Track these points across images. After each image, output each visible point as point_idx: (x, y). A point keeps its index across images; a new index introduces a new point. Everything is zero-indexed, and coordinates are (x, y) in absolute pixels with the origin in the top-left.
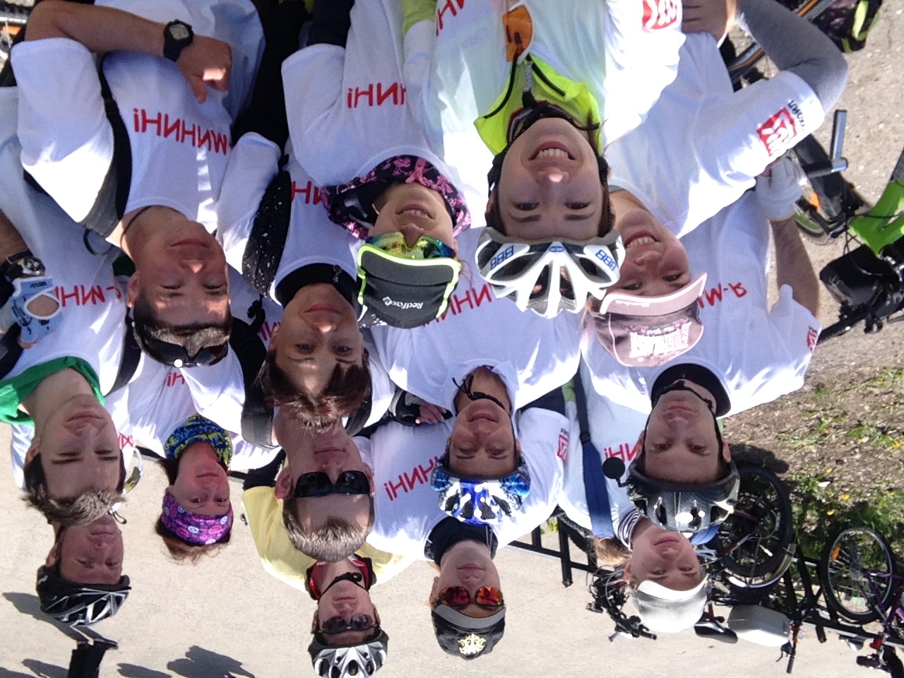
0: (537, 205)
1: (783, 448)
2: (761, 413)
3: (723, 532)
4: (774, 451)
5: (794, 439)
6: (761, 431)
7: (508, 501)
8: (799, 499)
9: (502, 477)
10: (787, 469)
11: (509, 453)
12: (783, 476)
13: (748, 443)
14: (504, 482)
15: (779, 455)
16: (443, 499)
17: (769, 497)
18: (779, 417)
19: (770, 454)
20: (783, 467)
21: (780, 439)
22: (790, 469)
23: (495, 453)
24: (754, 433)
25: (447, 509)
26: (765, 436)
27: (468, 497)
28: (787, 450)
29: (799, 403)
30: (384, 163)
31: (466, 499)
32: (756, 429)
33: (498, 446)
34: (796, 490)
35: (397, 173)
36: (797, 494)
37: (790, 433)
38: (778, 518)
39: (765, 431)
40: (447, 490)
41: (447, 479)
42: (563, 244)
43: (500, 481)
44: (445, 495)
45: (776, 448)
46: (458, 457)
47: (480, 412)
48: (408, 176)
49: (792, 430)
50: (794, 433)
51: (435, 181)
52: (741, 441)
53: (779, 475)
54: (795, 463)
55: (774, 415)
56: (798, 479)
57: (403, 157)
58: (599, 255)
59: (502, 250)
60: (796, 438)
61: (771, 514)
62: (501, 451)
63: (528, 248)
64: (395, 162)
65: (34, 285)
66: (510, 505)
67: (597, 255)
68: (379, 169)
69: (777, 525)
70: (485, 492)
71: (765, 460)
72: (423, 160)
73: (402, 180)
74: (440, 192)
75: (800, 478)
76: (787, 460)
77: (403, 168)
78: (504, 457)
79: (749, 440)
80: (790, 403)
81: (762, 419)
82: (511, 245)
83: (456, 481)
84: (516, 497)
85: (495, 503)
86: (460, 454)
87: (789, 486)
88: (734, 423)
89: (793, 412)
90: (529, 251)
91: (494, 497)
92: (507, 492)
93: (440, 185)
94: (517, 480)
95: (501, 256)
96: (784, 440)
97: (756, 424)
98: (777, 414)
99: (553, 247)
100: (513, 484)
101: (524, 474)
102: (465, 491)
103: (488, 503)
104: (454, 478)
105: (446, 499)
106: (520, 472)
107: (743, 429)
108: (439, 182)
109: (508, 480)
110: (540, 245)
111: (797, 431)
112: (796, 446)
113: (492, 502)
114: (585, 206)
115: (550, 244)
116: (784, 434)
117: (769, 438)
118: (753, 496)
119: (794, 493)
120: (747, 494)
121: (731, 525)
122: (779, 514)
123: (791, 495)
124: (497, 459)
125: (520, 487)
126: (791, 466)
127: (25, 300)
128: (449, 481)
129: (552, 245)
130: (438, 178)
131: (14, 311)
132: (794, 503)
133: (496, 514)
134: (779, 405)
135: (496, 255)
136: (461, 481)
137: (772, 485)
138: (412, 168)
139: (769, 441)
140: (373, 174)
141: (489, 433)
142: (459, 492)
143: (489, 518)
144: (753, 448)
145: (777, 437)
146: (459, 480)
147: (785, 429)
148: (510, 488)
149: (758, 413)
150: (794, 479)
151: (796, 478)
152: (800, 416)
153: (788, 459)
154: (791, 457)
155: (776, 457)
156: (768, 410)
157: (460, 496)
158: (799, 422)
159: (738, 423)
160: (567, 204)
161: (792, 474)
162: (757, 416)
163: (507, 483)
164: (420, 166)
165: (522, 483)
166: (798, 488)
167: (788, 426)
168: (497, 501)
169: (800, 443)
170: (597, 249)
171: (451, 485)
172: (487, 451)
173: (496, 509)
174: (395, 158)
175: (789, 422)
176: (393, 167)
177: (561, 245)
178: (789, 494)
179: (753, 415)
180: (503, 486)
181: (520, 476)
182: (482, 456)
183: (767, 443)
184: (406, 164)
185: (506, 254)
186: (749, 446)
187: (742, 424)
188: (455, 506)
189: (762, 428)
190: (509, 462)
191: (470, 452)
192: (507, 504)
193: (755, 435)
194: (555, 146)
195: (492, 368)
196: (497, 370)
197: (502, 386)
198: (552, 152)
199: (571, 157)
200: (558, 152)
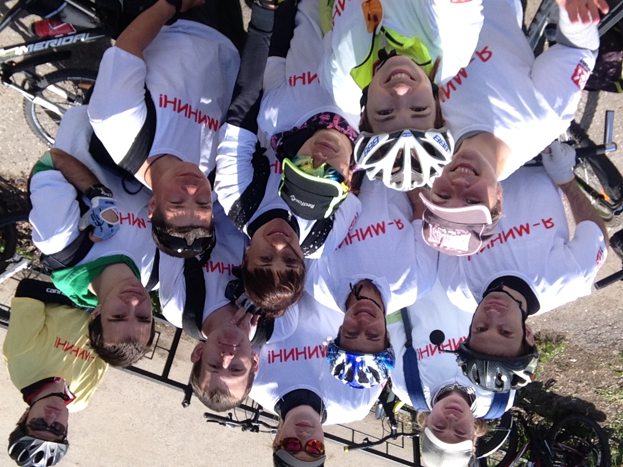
0: (392, 110)
1: (601, 401)
2: (582, 372)
3: (556, 462)
4: (594, 403)
5: (609, 394)
6: (583, 386)
7: (378, 370)
8: (616, 444)
9: (376, 353)
10: (605, 419)
11: (381, 338)
12: (602, 425)
13: (574, 395)
14: (376, 356)
15: (598, 407)
16: (333, 366)
17: (592, 440)
18: (596, 375)
19: (591, 405)
20: (602, 416)
21: (597, 393)
22: (608, 419)
23: (371, 336)
24: (578, 387)
25: (336, 374)
26: (587, 391)
27: (350, 365)
28: (604, 403)
29: (610, 365)
30: (313, 117)
31: (348, 367)
32: (579, 385)
33: (374, 333)
34: (613, 437)
35: (321, 123)
36: (614, 439)
37: (605, 389)
38: (600, 456)
39: (586, 386)
40: (336, 359)
41: (337, 352)
42: (411, 131)
43: (374, 355)
44: (335, 363)
45: (595, 400)
46: (346, 337)
47: (363, 308)
48: (328, 125)
49: (606, 386)
50: (608, 389)
51: (346, 129)
52: (569, 393)
53: (600, 424)
54: (611, 414)
55: (592, 373)
56: (614, 427)
57: (326, 113)
58: (436, 139)
59: (371, 141)
60: (610, 392)
61: (593, 451)
62: (376, 336)
63: (388, 136)
64: (320, 117)
65: (107, 202)
66: (380, 374)
67: (434, 138)
68: (309, 121)
69: (599, 461)
70: (362, 363)
71: (587, 410)
72: (338, 115)
73: (324, 127)
74: (348, 136)
75: (616, 426)
76: (604, 411)
77: (325, 120)
78: (378, 340)
79: (575, 393)
80: (603, 364)
81: (584, 376)
82: (376, 136)
83: (343, 353)
84: (384, 368)
85: (369, 371)
86: (347, 335)
87: (606, 434)
88: (563, 379)
89: (606, 372)
90: (389, 139)
91: (369, 367)
92: (378, 364)
94: (386, 356)
95: (371, 145)
96: (601, 394)
97: (579, 381)
98: (594, 372)
99: (405, 134)
100: (383, 358)
101: (391, 353)
102: (348, 361)
103: (364, 371)
104: (341, 351)
105: (335, 366)
106: (388, 352)
107: (570, 384)
108: (348, 130)
109: (379, 356)
110: (397, 133)
111: (610, 387)
112: (611, 399)
113: (367, 370)
114: (424, 109)
115: (402, 131)
116: (601, 390)
117: (589, 392)
118: (580, 439)
119: (612, 439)
120: (576, 437)
121: (562, 456)
122: (600, 452)
123: (610, 440)
124: (374, 340)
125: (387, 362)
126: (608, 416)
127: (100, 211)
128: (339, 353)
129: (404, 132)
130: (348, 127)
131: (92, 217)
132: (612, 447)
133: (370, 380)
134: (596, 366)
135: (367, 146)
136: (346, 353)
137: (594, 430)
138: (331, 120)
139: (590, 394)
140: (306, 124)
141: (369, 324)
142: (345, 361)
143: (364, 382)
144: (578, 400)
145: (595, 391)
146: (345, 352)
147: (601, 386)
148: (380, 361)
149: (580, 372)
150: (611, 427)
151: (612, 426)
152: (612, 375)
153: (606, 410)
154: (608, 409)
155: (596, 408)
156: (587, 369)
157: (345, 364)
158: (611, 380)
159: (566, 379)
160: (412, 109)
161: (609, 423)
162: (579, 375)
163: (378, 358)
164: (336, 120)
165: (389, 359)
166: (615, 435)
167: (604, 383)
168: (371, 370)
169: (614, 397)
170: (434, 134)
171: (340, 356)
172: (366, 334)
173: (369, 376)
174: (320, 114)
175: (604, 380)
176: (319, 119)
177: (410, 132)
178: (608, 440)
179: (576, 373)
180: (376, 359)
181: (387, 354)
182: (362, 338)
183: (589, 396)
184: (327, 118)
185: (374, 143)
186: (575, 398)
187: (568, 380)
188: (342, 372)
189: (584, 384)
190: (381, 344)
191: (354, 335)
192: (377, 372)
193: (579, 389)
194: (401, 72)
195: (372, 281)
196: (375, 282)
197: (379, 294)
198: (399, 75)
199: (412, 78)
200: (403, 75)
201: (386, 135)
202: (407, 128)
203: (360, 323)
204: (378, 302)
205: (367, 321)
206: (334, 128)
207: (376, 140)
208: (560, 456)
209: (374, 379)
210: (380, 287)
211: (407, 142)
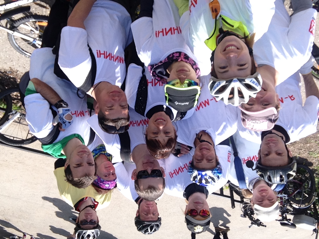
0: (227, 66)
1: (311, 157)
2: (302, 145)
3: (289, 188)
4: (308, 159)
5: (315, 154)
6: (303, 151)
7: (214, 177)
8: (317, 176)
9: (212, 169)
10: (313, 165)
11: (214, 161)
12: (311, 168)
13: (298, 156)
14: (212, 171)
15: (310, 160)
16: (192, 177)
17: (306, 175)
18: (309, 146)
19: (306, 160)
20: (311, 164)
21: (309, 154)
22: (314, 165)
23: (209, 161)
24: (300, 152)
25: (193, 180)
26: (304, 153)
27: (200, 176)
28: (312, 158)
29: (316, 141)
30: (170, 55)
31: (199, 177)
32: (300, 151)
33: (210, 158)
34: (316, 173)
35: (174, 58)
36: (317, 174)
37: (313, 152)
38: (310, 183)
39: (304, 152)
40: (193, 174)
41: (193, 170)
42: (238, 79)
43: (211, 171)
44: (192, 176)
45: (308, 157)
46: (197, 162)
47: (204, 147)
48: (179, 59)
49: (314, 151)
50: (315, 152)
51: (188, 60)
52: (295, 155)
53: (310, 167)
54: (316, 163)
55: (307, 145)
56: (317, 169)
57: (176, 52)
58: (251, 82)
60: (316, 153)
61: (307, 181)
62: (211, 160)
63: (225, 82)
64: (174, 55)
65: (66, 110)
66: (215, 179)
67: (250, 82)
68: (168, 57)
69: (310, 185)
70: (206, 175)
71: (304, 162)
72: (183, 53)
73: (177, 60)
74: (190, 63)
75: (318, 168)
76: (312, 162)
77: (177, 56)
78: (212, 162)
79: (298, 155)
80: (313, 141)
81: (303, 147)
82: (219, 81)
83: (195, 171)
84: (217, 176)
85: (210, 178)
86: (197, 161)
87: (314, 171)
88: (293, 149)
89: (314, 144)
90: (226, 83)
91: (209, 176)
92: (214, 174)
93: (190, 61)
94: (217, 170)
96: (311, 154)
97: (300, 149)
98: (308, 145)
99: (234, 81)
100: (216, 171)
101: (220, 168)
102: (199, 174)
103: (207, 178)
104: (195, 170)
105: (193, 177)
106: (218, 167)
107: (296, 151)
108: (189, 60)
109: (214, 170)
110: (229, 80)
111: (316, 151)
112: (316, 156)
113: (208, 178)
114: (245, 65)
115: (233, 79)
116: (311, 153)
118: (300, 175)
119: (316, 174)
120: (298, 174)
121: (292, 185)
122: (310, 181)
123: (315, 174)
124: (210, 163)
125: (218, 173)
126: (314, 164)
127: (64, 115)
128: (194, 171)
129: (233, 80)
130: (189, 59)
131: (60, 118)
132: (316, 177)
133: (210, 182)
134: (309, 142)
136: (197, 171)
137: (307, 171)
138: (180, 56)
139: (306, 155)
140: (166, 59)
141: (207, 154)
142: (197, 174)
143: (208, 183)
144: (300, 158)
146: (197, 170)
147: (311, 151)
148: (215, 173)
149: (301, 145)
150: (315, 169)
151: (316, 168)
152: (317, 145)
153: (313, 161)
154: (314, 161)
155: (309, 161)
156: (305, 144)
157: (197, 176)
158: (316, 148)
159: (294, 149)
160: (238, 65)
161: (315, 167)
162: (301, 146)
163: (214, 171)
164: (182, 55)
165: (219, 171)
166: (317, 172)
167: (313, 149)
168: (210, 177)
170: (250, 79)
171: (194, 172)
172: (206, 160)
173: (210, 180)
174: (174, 53)
175: (313, 148)
176: (173, 56)
177: (237, 80)
178: (314, 174)
179: (299, 145)
180: (212, 172)
181: (218, 169)
183: (305, 156)
184: (178, 55)
185: (218, 85)
186: (298, 157)
187: (295, 149)
188: (196, 179)
189: (303, 150)
190: (214, 164)
191: (200, 161)
192: (214, 178)
193: (300, 153)
194: (232, 45)
195: (205, 131)
196: (208, 131)
197: (210, 137)
198: (230, 47)
199: (238, 49)
200: (233, 47)
201: (224, 82)
202: (235, 77)
203: (203, 155)
204: (210, 142)
205: (206, 153)
206: (182, 60)
207: (219, 83)
208: (291, 185)
209: (213, 181)
210: (210, 134)
211: (236, 85)
